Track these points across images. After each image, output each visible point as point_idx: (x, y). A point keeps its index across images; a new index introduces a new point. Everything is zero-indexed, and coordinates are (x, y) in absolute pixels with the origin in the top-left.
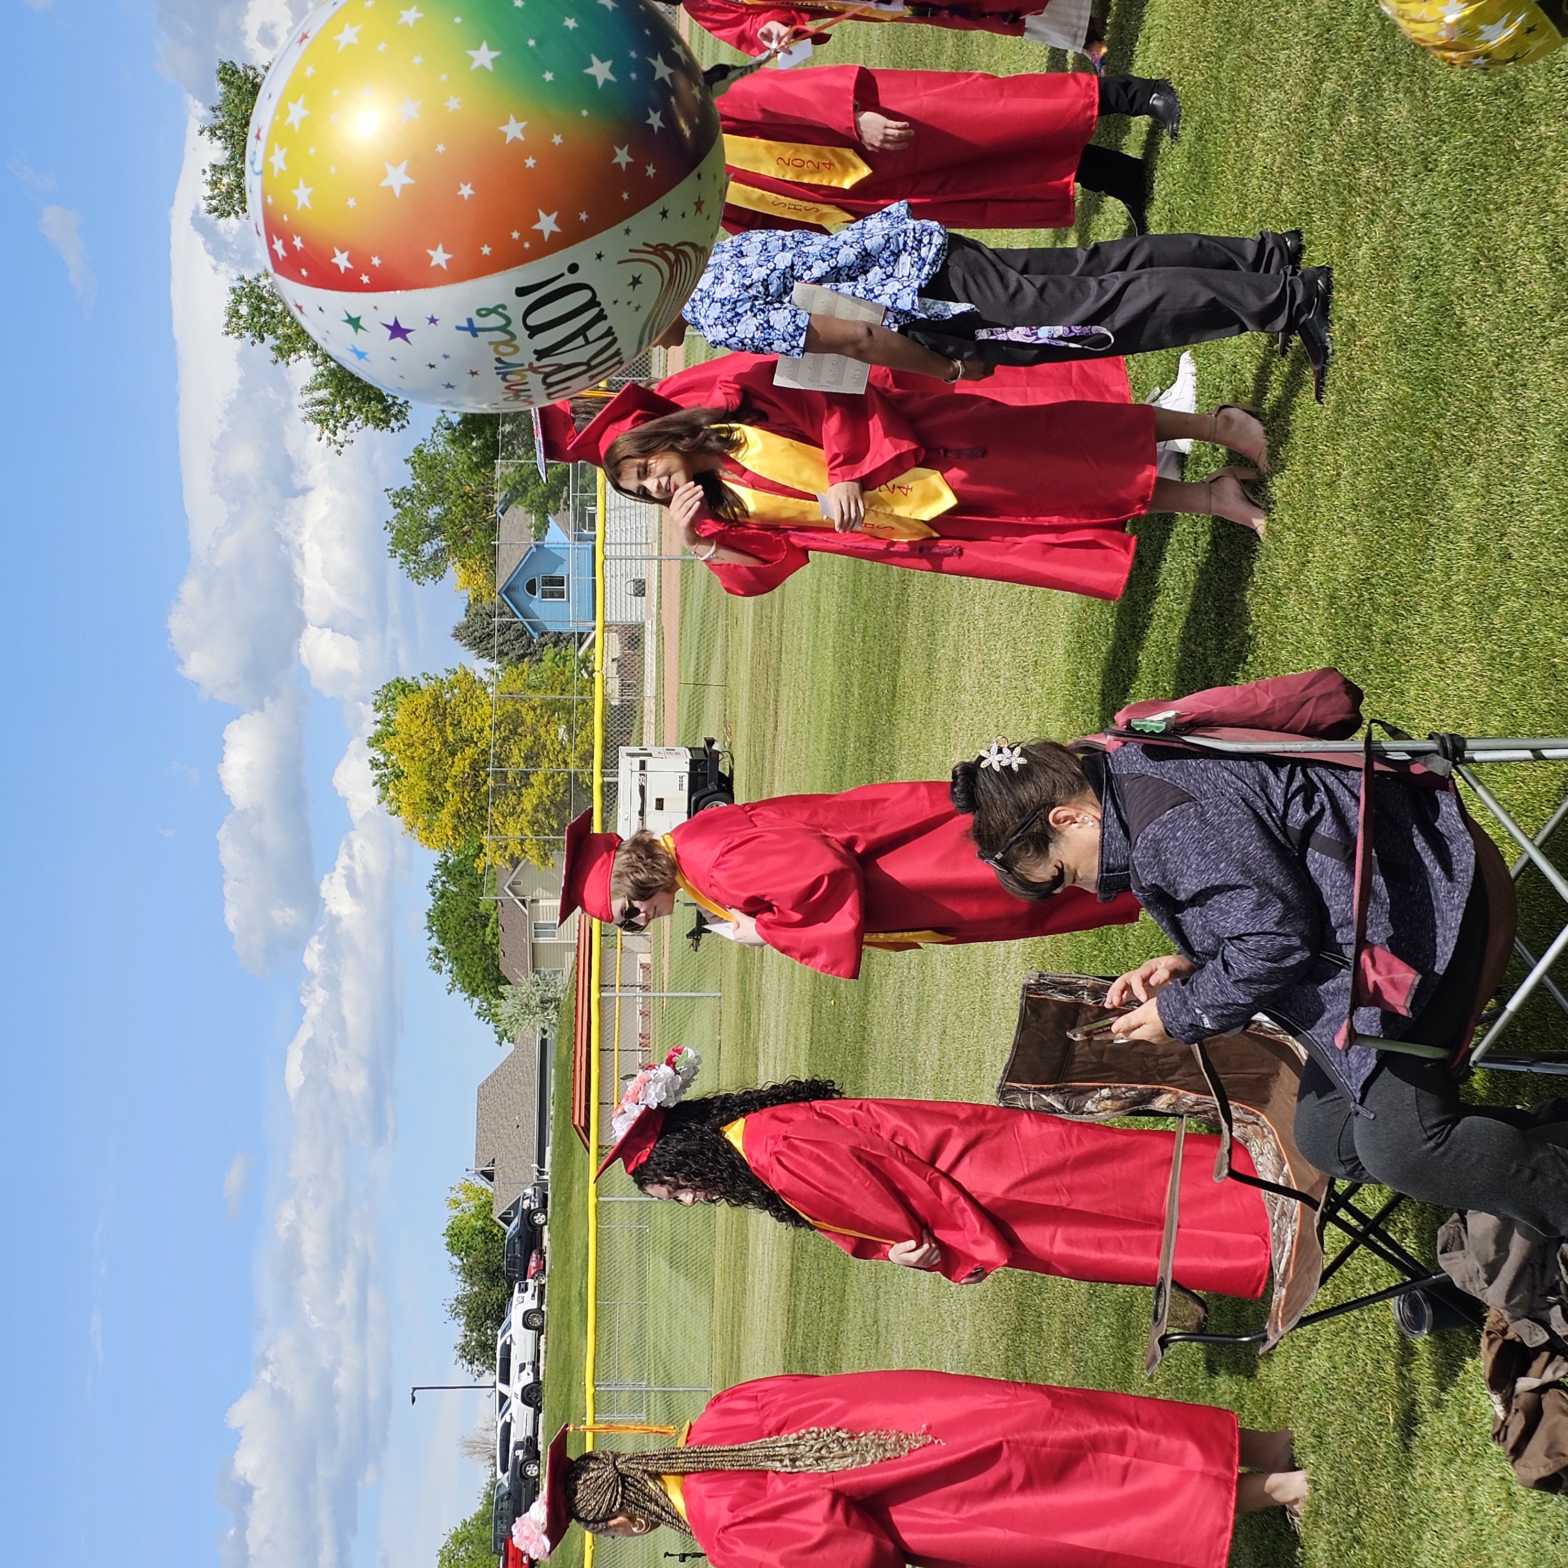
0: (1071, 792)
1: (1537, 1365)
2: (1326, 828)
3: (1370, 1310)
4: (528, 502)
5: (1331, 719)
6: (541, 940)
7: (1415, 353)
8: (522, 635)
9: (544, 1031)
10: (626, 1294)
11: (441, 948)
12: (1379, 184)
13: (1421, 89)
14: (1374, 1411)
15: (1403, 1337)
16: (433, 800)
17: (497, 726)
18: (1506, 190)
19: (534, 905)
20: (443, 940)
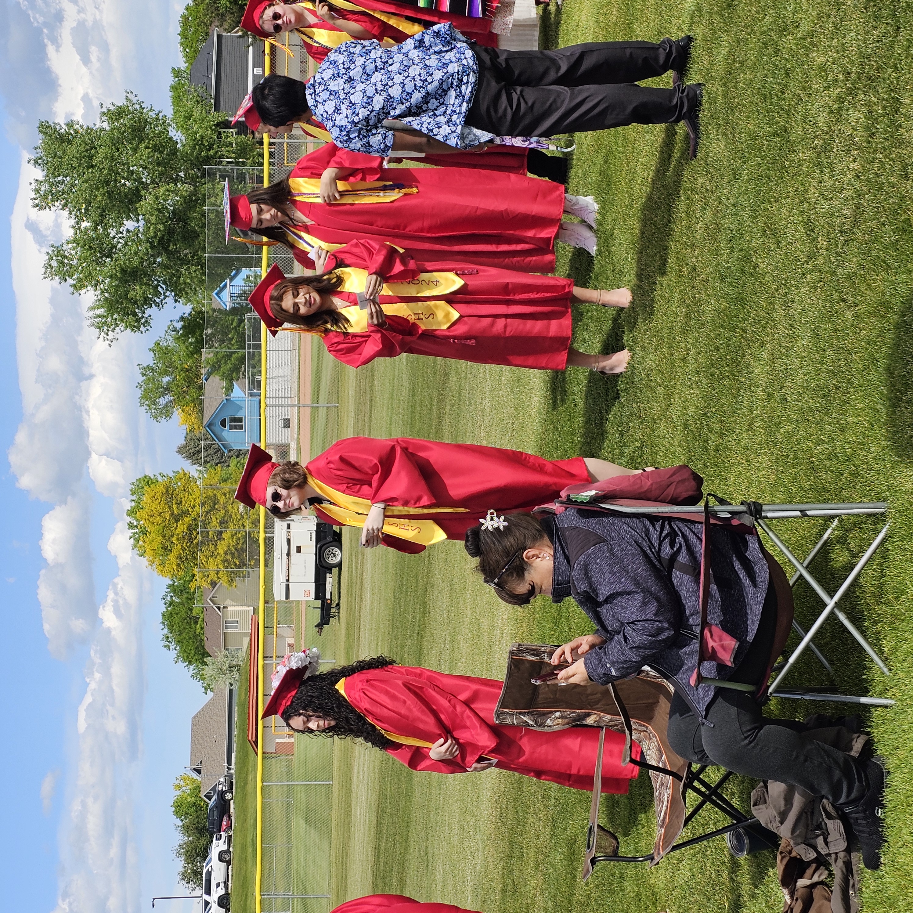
0: (535, 539)
1: (809, 872)
2: (683, 557)
3: (713, 841)
4: (221, 374)
5: (685, 495)
6: (229, 630)
7: (730, 284)
8: (218, 451)
9: (231, 685)
10: (280, 841)
11: (169, 635)
12: (708, 188)
13: (731, 133)
14: (716, 901)
15: (732, 856)
16: (165, 548)
17: (203, 504)
18: (781, 190)
19: (225, 610)
20: (171, 630)
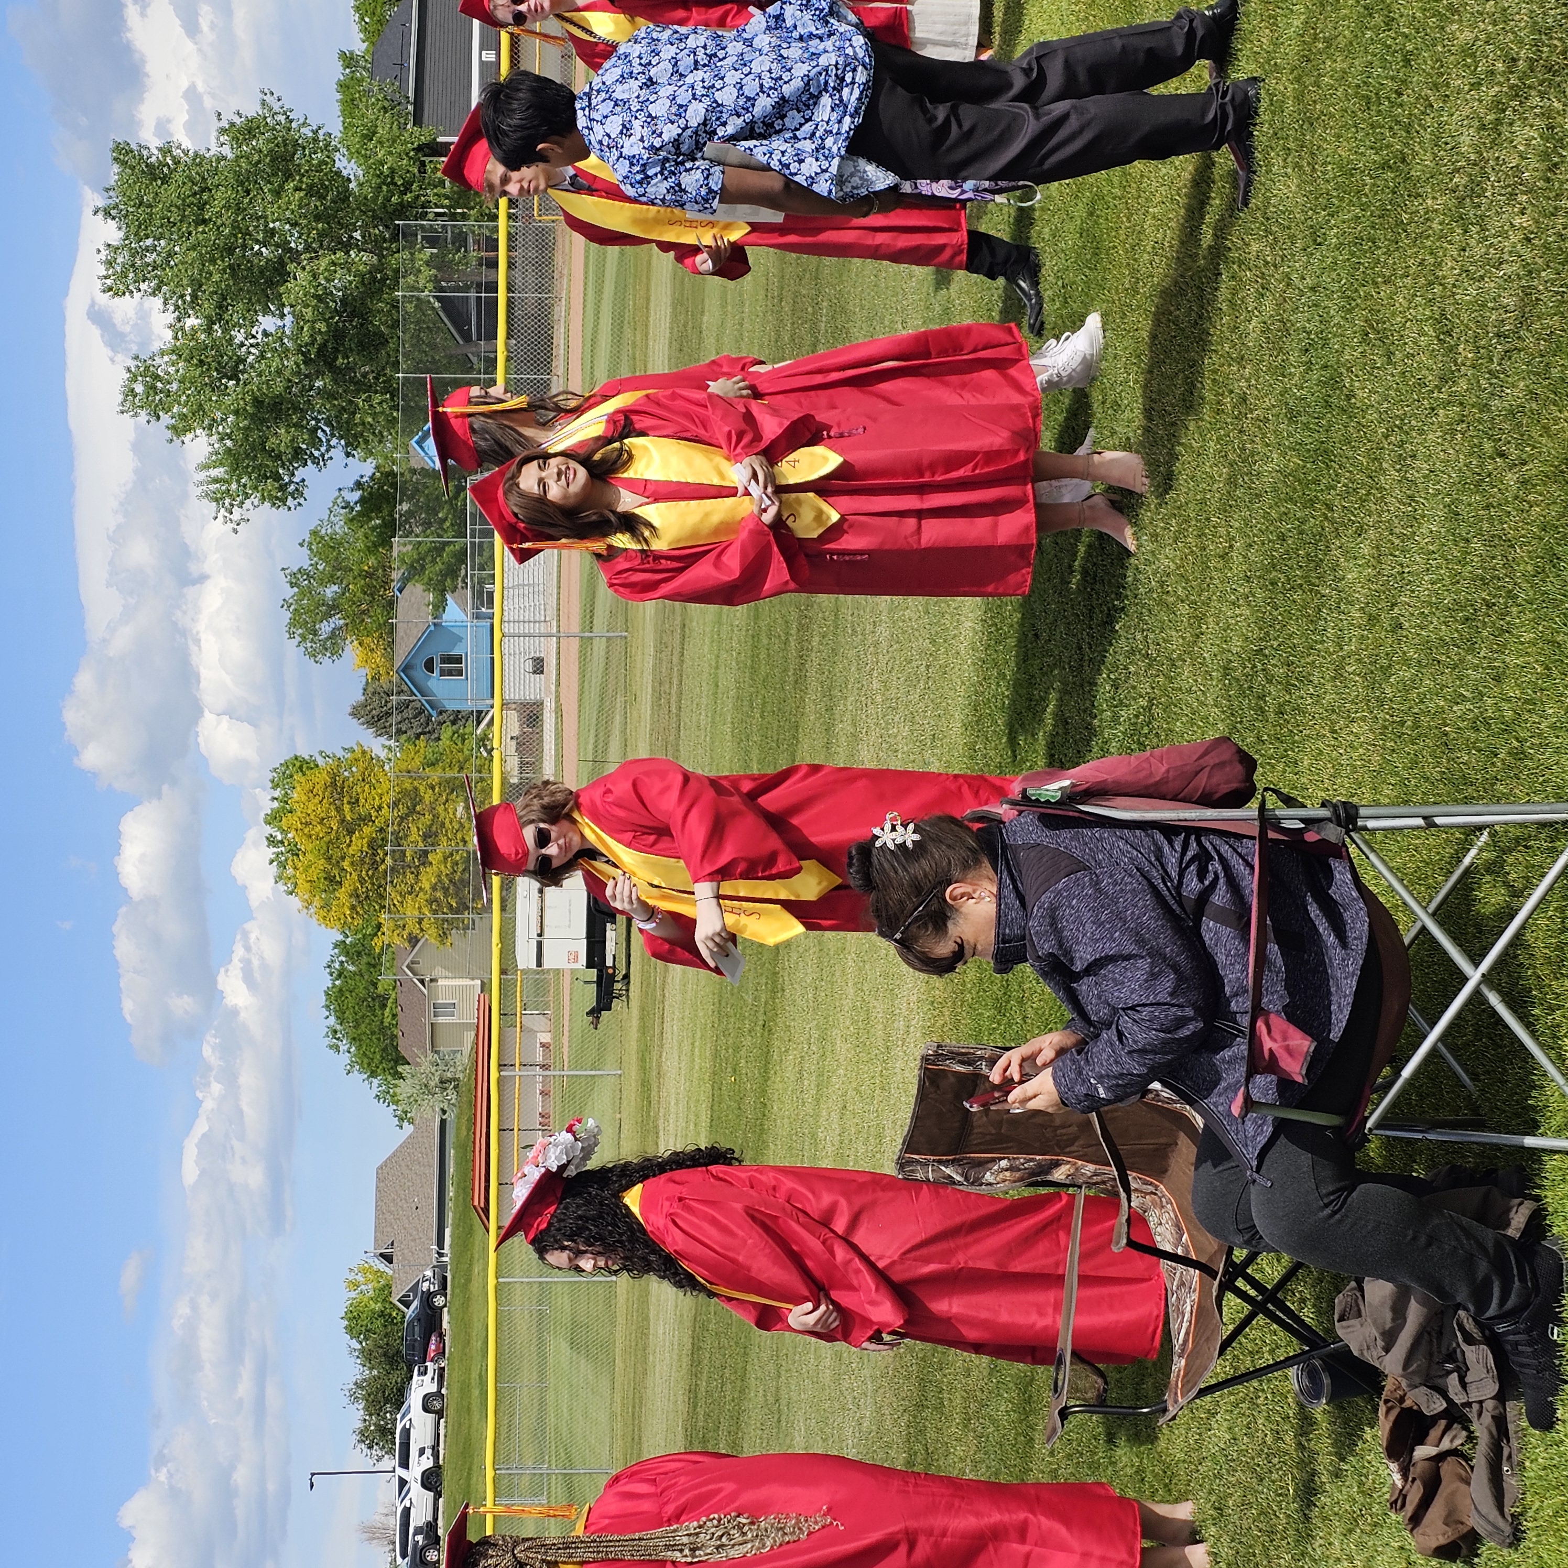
0: (966, 867)
1: (1434, 1433)
2: (1220, 897)
3: (1269, 1381)
4: (426, 580)
5: (1225, 789)
6: (441, 1020)
7: (1306, 426)
8: (420, 713)
9: (444, 1112)
10: (527, 1377)
11: (338, 1027)
12: (1269, 259)
13: (1309, 164)
14: (1273, 1482)
15: (1301, 1406)
16: (330, 879)
17: (396, 804)
18: (1395, 263)
19: (433, 984)
20: (341, 1020)
